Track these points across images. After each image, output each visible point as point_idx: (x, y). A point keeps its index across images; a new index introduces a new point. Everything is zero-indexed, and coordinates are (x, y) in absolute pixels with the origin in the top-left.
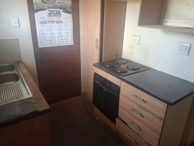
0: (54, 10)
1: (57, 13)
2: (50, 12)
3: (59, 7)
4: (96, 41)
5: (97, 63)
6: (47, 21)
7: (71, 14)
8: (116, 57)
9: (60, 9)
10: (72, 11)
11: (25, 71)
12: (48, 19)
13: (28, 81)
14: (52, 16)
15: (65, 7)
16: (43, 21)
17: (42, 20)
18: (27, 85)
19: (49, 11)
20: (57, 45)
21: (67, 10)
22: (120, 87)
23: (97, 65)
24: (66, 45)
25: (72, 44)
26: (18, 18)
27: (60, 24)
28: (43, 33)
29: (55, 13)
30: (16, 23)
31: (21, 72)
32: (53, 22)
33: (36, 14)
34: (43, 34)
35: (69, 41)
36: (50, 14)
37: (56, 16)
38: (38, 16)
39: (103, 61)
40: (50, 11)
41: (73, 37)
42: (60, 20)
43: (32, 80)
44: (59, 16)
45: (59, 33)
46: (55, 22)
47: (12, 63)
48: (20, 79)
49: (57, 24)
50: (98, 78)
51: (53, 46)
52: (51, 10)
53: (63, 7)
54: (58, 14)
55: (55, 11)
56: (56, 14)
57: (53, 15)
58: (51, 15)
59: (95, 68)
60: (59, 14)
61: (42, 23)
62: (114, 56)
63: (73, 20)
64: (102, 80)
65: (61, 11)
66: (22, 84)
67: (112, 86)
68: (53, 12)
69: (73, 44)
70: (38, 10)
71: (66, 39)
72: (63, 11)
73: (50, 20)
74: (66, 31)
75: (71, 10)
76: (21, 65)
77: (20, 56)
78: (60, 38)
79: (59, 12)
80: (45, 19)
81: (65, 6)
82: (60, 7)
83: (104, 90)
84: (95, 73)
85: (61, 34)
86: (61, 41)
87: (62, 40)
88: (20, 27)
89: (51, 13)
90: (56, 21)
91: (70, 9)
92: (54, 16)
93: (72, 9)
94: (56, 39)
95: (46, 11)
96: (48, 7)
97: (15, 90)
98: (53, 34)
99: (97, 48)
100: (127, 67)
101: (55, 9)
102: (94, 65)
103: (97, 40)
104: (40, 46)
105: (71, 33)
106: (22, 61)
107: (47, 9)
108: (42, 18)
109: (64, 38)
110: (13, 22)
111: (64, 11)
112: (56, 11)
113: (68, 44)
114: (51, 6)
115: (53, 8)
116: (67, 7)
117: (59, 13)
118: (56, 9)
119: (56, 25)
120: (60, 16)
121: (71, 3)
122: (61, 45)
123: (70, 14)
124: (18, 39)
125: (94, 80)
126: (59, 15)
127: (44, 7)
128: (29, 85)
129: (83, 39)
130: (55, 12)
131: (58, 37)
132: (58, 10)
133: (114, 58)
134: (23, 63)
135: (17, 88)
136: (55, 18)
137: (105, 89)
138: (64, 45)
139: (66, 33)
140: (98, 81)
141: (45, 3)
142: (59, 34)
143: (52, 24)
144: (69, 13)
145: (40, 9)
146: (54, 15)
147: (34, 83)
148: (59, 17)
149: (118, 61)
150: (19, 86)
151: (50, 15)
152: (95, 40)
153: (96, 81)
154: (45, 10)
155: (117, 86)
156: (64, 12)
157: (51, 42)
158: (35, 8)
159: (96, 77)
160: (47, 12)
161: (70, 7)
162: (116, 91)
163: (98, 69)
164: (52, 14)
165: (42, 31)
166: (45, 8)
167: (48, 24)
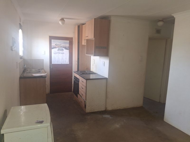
0: (61, 48)
7: (69, 50)
9: (64, 48)
12: (57, 52)
17: (55, 52)
20: (61, 64)
24: (65, 64)
26: (45, 51)
32: (60, 53)
33: (52, 50)
34: (55, 58)
35: (67, 62)
38: (53, 50)
39: (79, 71)
51: (59, 64)
52: (59, 48)
58: (59, 50)
60: (63, 50)
61: (54, 53)
65: (64, 49)
69: (69, 64)
70: (53, 48)
74: (66, 58)
75: (68, 48)
79: (63, 49)
81: (66, 47)
86: (63, 62)
88: (45, 54)
94: (60, 61)
98: (59, 58)
99: (76, 64)
104: (52, 63)
109: (64, 60)
110: (43, 53)
113: (66, 64)
114: (59, 46)
119: (61, 55)
121: (69, 45)
122: (63, 64)
123: (68, 50)
130: (61, 49)
131: (62, 60)
132: (62, 48)
136: (61, 52)
138: (64, 64)
141: (57, 45)
142: (62, 58)
143: (59, 54)
154: (56, 48)
156: (65, 49)
157: (58, 62)
158: (52, 47)
160: (57, 49)
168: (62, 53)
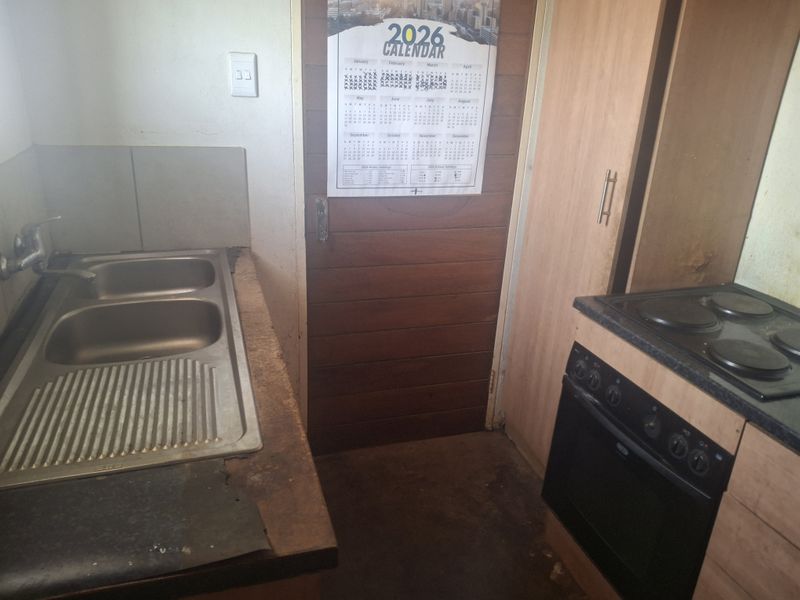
0: (417, 23)
1: (429, 40)
2: (397, 35)
3: (439, 12)
4: (609, 180)
5: (596, 299)
6: (379, 77)
7: (494, 49)
8: (703, 275)
9: (446, 19)
10: (500, 33)
11: (254, 297)
12: (381, 66)
13: (255, 350)
14: (401, 55)
15: (466, 13)
16: (358, 73)
17: (357, 71)
18: (246, 370)
19: (391, 28)
20: (408, 193)
21: (473, 27)
22: (730, 460)
23: (595, 307)
24: (447, 192)
25: (477, 190)
26: (256, 57)
27: (432, 93)
28: (356, 131)
29: (417, 41)
30: (246, 75)
31: (237, 302)
32: (403, 81)
33: (331, 40)
34: (352, 135)
35: (464, 176)
36: (393, 41)
37: (422, 56)
38: (341, 48)
39: (628, 291)
40: (395, 30)
41: (487, 155)
42: (437, 71)
43: (275, 352)
44: (433, 54)
45: (421, 136)
46: (414, 82)
47: (208, 252)
48: (224, 337)
49: (423, 93)
50: (595, 375)
52: (403, 22)
53: (459, 13)
54: (431, 46)
55: (420, 30)
56: (422, 42)
57: (408, 49)
58: (399, 46)
59: (583, 321)
60: (435, 45)
61: (353, 84)
62: (692, 267)
63: (497, 76)
64: (614, 390)
65: (447, 29)
66: (227, 365)
67: (678, 439)
68: (409, 32)
69: (479, 192)
70: (343, 24)
71: (453, 167)
72: (455, 30)
73: (394, 70)
74: (458, 130)
75: (494, 28)
76: (244, 266)
77: (246, 228)
78: (426, 160)
79: (436, 34)
80: (368, 68)
81: (470, 7)
82: (443, 13)
83: (619, 446)
84: (576, 345)
85: (430, 139)
87: (431, 167)
88: (258, 95)
89: (400, 38)
90: (418, 77)
91: (488, 23)
92: (410, 53)
93: (499, 23)
94: (404, 162)
95: (379, 26)
96: (389, 11)
97: (189, 393)
98: (395, 139)
99: (605, 217)
100: (776, 342)
101: (421, 17)
102: (578, 304)
103: (612, 177)
104: (332, 192)
105: (476, 139)
106: (250, 248)
107: (386, 17)
108: (356, 61)
109: (441, 161)
110: (234, 74)
111: (463, 29)
112: (424, 32)
113: (455, 192)
114: (405, 3)
115: (410, 15)
116: (476, 13)
117: (437, 40)
118: (425, 22)
119: (413, 100)
120: (441, 52)
122: (426, 192)
123: (486, 47)
124: (245, 150)
125: (565, 380)
126: (434, 49)
127: (374, 8)
128: (254, 375)
129: (530, 168)
130: (420, 36)
131: (418, 154)
132: (433, 25)
133: (691, 281)
134: (255, 258)
135: (198, 385)
136: (415, 66)
137: (627, 444)
138: (437, 192)
139: (454, 136)
140: (591, 392)
142: (425, 139)
143: (399, 92)
144: (482, 42)
145: (351, 18)
146: (411, 47)
147: (280, 366)
148: (432, 60)
149: (719, 298)
150: (211, 370)
151: (395, 47)
152: (603, 178)
153: (576, 387)
154: (374, 21)
155: (713, 448)
156: (459, 33)
157: (380, 175)
158: (332, 12)
159: (583, 367)
160: (381, 33)
161: (492, 14)
162: (701, 471)
163: (599, 329)
164: (405, 46)
165: (350, 119)
166: (377, 12)
167: (381, 91)
168: (426, 86)
